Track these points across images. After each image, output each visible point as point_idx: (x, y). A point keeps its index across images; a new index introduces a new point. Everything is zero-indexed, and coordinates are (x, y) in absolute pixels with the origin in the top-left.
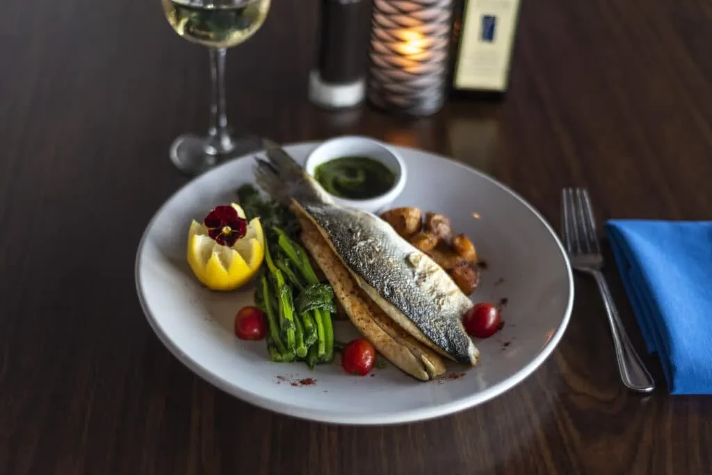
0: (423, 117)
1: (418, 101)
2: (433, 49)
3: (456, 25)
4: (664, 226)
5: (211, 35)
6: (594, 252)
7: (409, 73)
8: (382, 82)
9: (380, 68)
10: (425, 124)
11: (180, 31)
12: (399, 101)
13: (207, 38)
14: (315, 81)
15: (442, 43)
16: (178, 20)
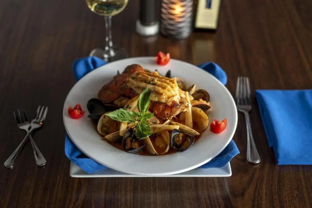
0: (182, 39)
1: (180, 33)
2: (186, 12)
3: (195, 2)
4: (279, 92)
5: (105, 12)
6: (249, 104)
7: (176, 22)
8: (166, 25)
9: (164, 19)
10: (183, 42)
11: (93, 9)
12: (173, 33)
13: (103, 13)
14: (138, 25)
15: (190, 9)
16: (92, 5)
